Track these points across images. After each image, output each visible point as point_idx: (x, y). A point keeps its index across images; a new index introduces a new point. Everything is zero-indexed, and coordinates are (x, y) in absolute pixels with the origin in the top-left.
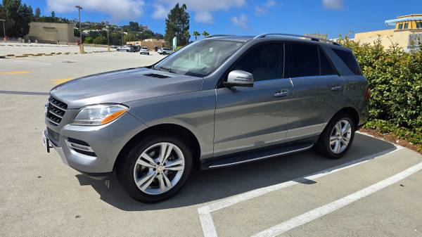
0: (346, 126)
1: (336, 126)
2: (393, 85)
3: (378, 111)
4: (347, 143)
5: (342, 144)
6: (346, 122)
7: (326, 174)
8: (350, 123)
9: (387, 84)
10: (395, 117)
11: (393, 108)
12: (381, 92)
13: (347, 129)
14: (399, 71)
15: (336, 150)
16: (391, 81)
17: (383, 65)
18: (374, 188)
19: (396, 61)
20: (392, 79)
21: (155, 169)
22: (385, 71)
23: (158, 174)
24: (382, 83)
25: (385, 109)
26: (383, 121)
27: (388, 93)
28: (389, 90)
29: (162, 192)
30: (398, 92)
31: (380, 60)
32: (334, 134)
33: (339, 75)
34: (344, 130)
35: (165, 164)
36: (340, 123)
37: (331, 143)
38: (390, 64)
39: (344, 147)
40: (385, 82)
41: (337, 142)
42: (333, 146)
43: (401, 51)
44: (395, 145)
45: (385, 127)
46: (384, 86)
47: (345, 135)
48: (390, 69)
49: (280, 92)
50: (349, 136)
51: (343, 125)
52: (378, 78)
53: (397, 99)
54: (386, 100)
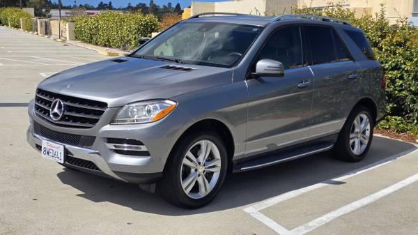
0: (364, 121)
1: (355, 121)
2: (407, 71)
3: (391, 105)
4: (366, 142)
5: (361, 143)
6: (365, 117)
7: (352, 175)
8: (368, 117)
9: (398, 69)
10: (412, 111)
11: (408, 100)
12: (393, 81)
13: (366, 125)
14: (411, 53)
15: (357, 151)
16: (403, 66)
17: (391, 45)
18: (403, 183)
19: (406, 41)
20: (405, 63)
21: (196, 170)
22: (395, 54)
23: (199, 175)
24: (393, 69)
25: (397, 103)
26: (398, 118)
27: (401, 82)
28: (401, 78)
29: (202, 196)
30: (412, 79)
31: (388, 39)
32: (353, 131)
33: (354, 61)
34: (363, 126)
35: (204, 165)
36: (358, 117)
37: (351, 141)
38: (399, 44)
39: (364, 147)
40: (396, 67)
41: (357, 141)
42: (353, 146)
43: (411, 25)
44: (415, 145)
45: (401, 126)
46: (395, 72)
47: (364, 132)
48: (400, 50)
49: (302, 82)
50: (368, 133)
51: (362, 119)
52: (386, 63)
53: (413, 89)
54: (400, 91)
